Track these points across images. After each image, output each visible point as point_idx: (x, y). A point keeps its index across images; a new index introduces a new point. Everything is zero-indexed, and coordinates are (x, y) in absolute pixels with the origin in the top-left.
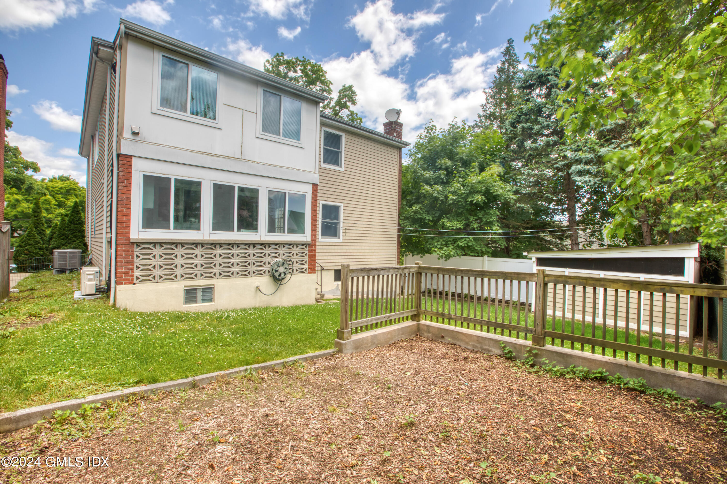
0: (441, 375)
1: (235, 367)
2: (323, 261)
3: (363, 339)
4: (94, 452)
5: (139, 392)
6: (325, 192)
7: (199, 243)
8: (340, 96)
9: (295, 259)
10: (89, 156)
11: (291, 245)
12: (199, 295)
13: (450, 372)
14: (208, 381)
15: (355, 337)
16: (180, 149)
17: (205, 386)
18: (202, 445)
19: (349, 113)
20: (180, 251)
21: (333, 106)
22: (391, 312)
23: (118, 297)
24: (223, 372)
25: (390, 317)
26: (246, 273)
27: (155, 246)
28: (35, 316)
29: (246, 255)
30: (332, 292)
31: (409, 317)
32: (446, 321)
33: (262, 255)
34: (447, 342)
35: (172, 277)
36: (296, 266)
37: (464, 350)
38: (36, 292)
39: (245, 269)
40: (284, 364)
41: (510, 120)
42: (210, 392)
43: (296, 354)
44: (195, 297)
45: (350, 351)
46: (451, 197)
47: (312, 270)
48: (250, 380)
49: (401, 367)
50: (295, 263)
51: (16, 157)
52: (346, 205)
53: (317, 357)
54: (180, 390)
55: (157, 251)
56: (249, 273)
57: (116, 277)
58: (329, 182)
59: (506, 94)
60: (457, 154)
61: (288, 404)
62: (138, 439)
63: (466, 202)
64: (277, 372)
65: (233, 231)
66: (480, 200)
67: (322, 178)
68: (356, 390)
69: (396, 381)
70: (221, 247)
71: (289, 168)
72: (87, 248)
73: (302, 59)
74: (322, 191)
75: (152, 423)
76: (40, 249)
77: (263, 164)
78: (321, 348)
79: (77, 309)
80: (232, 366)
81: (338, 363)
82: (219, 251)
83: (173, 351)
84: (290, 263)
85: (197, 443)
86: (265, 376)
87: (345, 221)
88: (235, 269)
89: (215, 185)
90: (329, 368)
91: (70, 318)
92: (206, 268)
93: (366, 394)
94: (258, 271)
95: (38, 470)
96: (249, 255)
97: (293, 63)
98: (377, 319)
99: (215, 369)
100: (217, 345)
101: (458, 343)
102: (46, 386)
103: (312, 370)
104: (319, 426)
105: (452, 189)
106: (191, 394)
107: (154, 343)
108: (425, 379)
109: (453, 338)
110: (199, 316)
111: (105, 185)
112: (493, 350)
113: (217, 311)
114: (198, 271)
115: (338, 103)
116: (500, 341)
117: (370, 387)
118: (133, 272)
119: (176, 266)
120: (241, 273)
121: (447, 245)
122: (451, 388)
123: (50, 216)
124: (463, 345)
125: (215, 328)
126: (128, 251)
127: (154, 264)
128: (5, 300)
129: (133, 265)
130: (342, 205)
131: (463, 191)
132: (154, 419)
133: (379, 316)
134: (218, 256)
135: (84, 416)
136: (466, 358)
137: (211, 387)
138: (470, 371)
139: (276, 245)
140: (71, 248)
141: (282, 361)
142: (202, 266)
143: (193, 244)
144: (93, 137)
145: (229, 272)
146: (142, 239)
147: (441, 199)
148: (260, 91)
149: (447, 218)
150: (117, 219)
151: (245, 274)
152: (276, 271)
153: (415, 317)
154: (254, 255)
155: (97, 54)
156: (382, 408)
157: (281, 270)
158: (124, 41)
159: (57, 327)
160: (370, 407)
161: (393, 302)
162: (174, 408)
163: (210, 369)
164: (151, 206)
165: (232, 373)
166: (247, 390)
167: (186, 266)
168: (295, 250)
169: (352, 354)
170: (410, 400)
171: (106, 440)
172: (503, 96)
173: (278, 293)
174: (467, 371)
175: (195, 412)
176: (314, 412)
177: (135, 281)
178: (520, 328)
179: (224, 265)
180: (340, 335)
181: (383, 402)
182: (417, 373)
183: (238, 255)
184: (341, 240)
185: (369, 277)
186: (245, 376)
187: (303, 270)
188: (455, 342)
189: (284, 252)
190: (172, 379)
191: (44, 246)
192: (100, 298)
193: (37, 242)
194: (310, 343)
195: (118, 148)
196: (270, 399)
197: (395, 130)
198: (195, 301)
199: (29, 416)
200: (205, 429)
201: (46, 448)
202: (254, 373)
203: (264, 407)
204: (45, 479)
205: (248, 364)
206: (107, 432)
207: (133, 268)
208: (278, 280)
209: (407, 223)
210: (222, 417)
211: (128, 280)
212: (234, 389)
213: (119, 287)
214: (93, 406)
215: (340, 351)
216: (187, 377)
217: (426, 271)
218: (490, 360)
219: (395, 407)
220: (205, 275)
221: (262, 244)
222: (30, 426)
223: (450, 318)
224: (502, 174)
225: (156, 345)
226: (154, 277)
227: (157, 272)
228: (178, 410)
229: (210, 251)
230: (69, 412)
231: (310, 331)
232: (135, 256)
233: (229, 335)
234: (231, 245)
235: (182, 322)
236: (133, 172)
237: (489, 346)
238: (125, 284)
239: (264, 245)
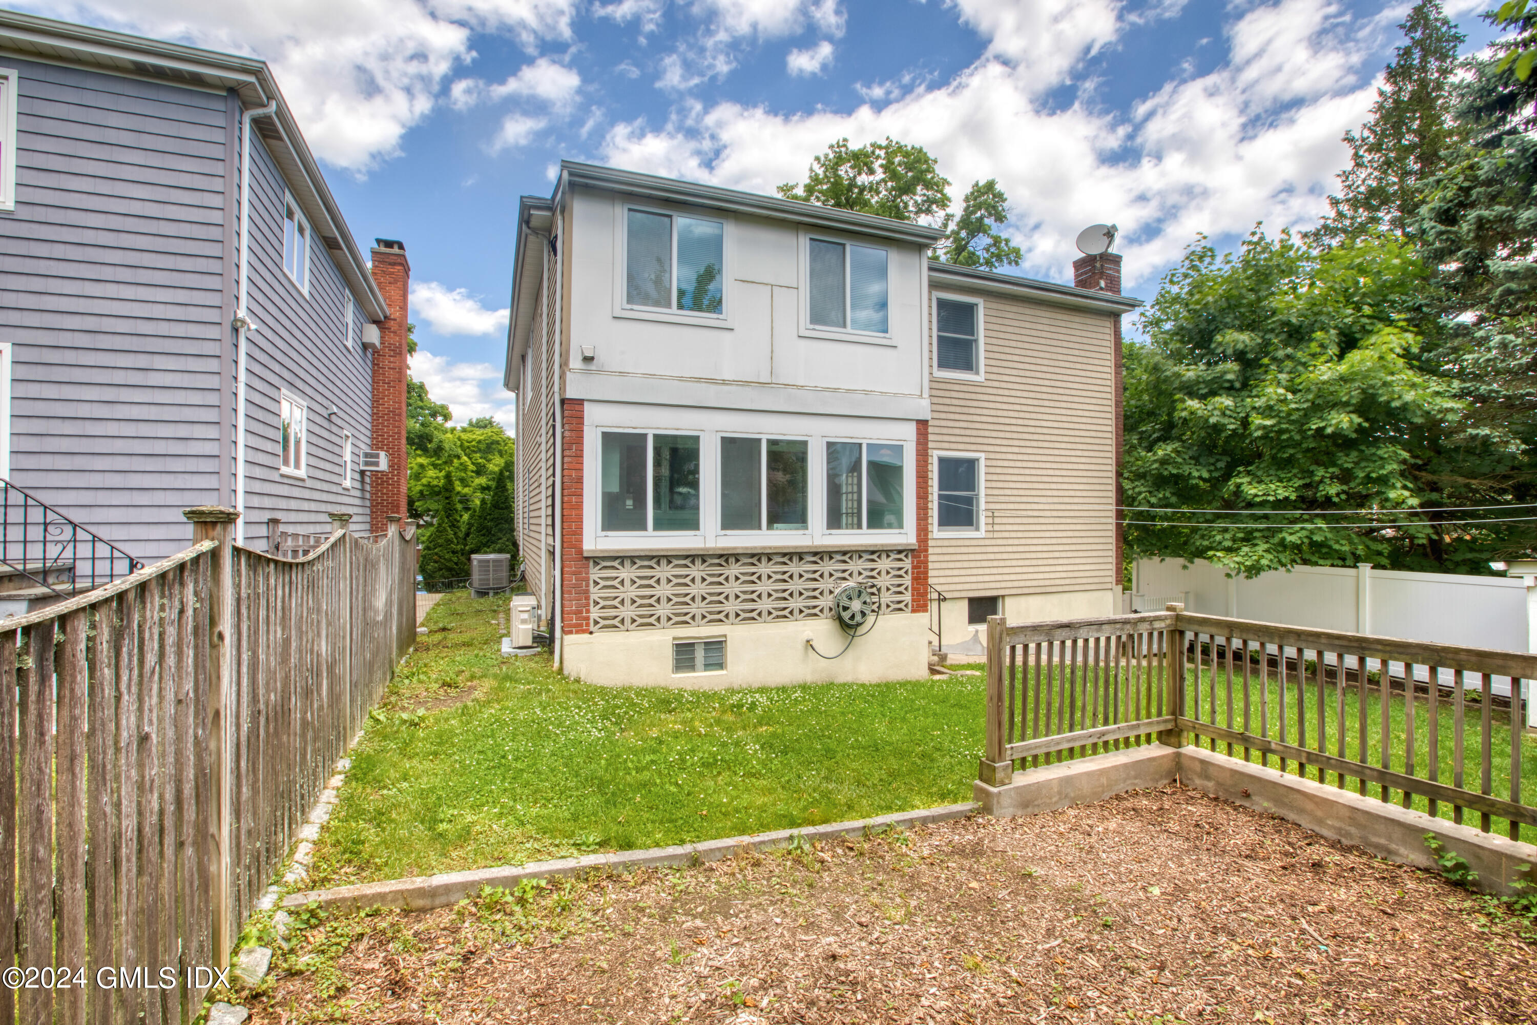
0: (1246, 910)
1: (770, 830)
2: (942, 580)
3: (1039, 786)
4: (539, 977)
5: (604, 864)
6: (945, 431)
7: (698, 556)
8: (968, 207)
9: (883, 581)
10: (518, 389)
11: (875, 553)
12: (700, 654)
13: (1272, 904)
14: (719, 855)
15: (1021, 779)
16: (661, 377)
17: (714, 865)
18: (713, 1003)
19: (989, 241)
20: (664, 571)
21: (953, 232)
22: (1106, 722)
23: (565, 656)
24: (746, 839)
25: (1103, 734)
26: (786, 612)
27: (622, 564)
28: (450, 686)
29: (786, 577)
30: (964, 647)
31: (1154, 736)
32: (1255, 753)
33: (816, 576)
34: (1258, 809)
35: (652, 620)
36: (886, 598)
37: (1313, 838)
38: (451, 636)
39: (783, 604)
40: (866, 833)
41: (1436, 204)
42: (724, 879)
43: (889, 808)
44: (693, 659)
45: (1010, 811)
46: (1257, 421)
47: (920, 605)
48: (798, 861)
49: (1135, 867)
50: (883, 590)
51: (422, 400)
52: (992, 456)
53: (934, 819)
54: (671, 868)
55: (627, 573)
56: (791, 613)
57: (562, 620)
58: (952, 409)
59: (1419, 133)
60: (1274, 313)
61: (876, 935)
62: (605, 965)
63: (1301, 432)
64: (851, 849)
65: (760, 528)
66: (1345, 425)
67: (935, 400)
68: (1025, 918)
69: (1124, 906)
70: (737, 561)
71: (866, 392)
72: (518, 550)
73: (884, 143)
74: (937, 430)
75: (627, 935)
76: (453, 552)
77: (815, 389)
78: (943, 796)
79: (507, 678)
80: (764, 827)
81: (981, 840)
82: (734, 570)
83: (658, 781)
84: (874, 590)
85: (703, 996)
86: (827, 856)
87: (990, 492)
88: (765, 605)
89: (724, 439)
90: (959, 851)
91: (496, 696)
92: (711, 602)
93: (1050, 933)
94: (809, 608)
95: (462, 994)
96: (791, 577)
97: (866, 155)
98: (1073, 739)
99: (732, 829)
100: (735, 774)
101: (1291, 816)
102: (468, 833)
103: (926, 853)
104: (943, 1004)
105: (1260, 402)
106: (689, 880)
107: (625, 761)
108: (1200, 913)
109: (1278, 801)
110: (702, 698)
111: (543, 447)
112: (1402, 850)
113: (732, 691)
114: (697, 608)
115: (965, 223)
116: (1424, 831)
117: (1061, 915)
118: (588, 611)
119: (658, 601)
120: (775, 613)
121: (1248, 538)
122: (1276, 952)
123: (466, 490)
124: (1306, 823)
125: (730, 730)
126: (580, 573)
127: (622, 596)
128: (411, 650)
129: (588, 598)
130: (982, 456)
131: (1294, 402)
132: (629, 928)
133: (1077, 733)
134: (732, 579)
135: (522, 901)
136: (1317, 866)
137: (725, 868)
138: (1332, 910)
139: (844, 553)
140: (494, 551)
141: (860, 823)
142: (704, 599)
143: (687, 557)
144: (523, 358)
145: (753, 611)
146: (602, 551)
147: (1232, 427)
148: (804, 241)
149: (1249, 473)
150: (563, 515)
151: (784, 615)
152: (845, 609)
153: (1170, 736)
154: (801, 576)
155: (528, 223)
156: (1092, 979)
157: (856, 606)
158: (567, 196)
159: (480, 712)
160: (1060, 970)
161: (1112, 702)
162: (662, 907)
163: (723, 828)
164: (615, 488)
165: (762, 843)
166: (793, 886)
167: (675, 600)
168: (884, 564)
169: (1013, 819)
170: (1162, 968)
171: (556, 956)
172: (1409, 139)
173: (850, 651)
174: (1322, 906)
175: (699, 922)
176: (932, 964)
177: (592, 628)
178: (1493, 804)
179: (743, 597)
180: (986, 772)
181: (1092, 961)
182: (1178, 893)
183: (769, 577)
184: (982, 533)
185: (1051, 644)
186: (789, 853)
187: (902, 606)
188: (1282, 812)
189: (860, 568)
190: (657, 845)
191: (459, 547)
192: (539, 654)
193: (450, 541)
194: (919, 781)
195: (563, 388)
196: (838, 915)
197: (1102, 274)
198: (692, 667)
199: (448, 889)
200: (718, 968)
201: (472, 953)
202: (807, 847)
203: (827, 934)
204: (471, 1016)
205: (793, 824)
206: (556, 940)
207: (588, 605)
208: (849, 626)
209: (1141, 488)
210: (747, 944)
211: (581, 625)
212: (769, 879)
213: (567, 638)
214: (534, 882)
215: (986, 810)
216: (682, 842)
217: (1196, 628)
218: (1393, 881)
219: (1123, 982)
220: (710, 617)
221: (815, 554)
222: (449, 906)
223: (1266, 751)
224: (1415, 350)
225: (630, 765)
226: (622, 621)
227: (628, 612)
228: (669, 913)
229: (717, 570)
230: (500, 889)
231: (919, 749)
232: (591, 582)
233: (756, 751)
234: (757, 556)
235: (670, 712)
236: (585, 428)
237: (1390, 839)
238: (577, 632)
239: (820, 554)
